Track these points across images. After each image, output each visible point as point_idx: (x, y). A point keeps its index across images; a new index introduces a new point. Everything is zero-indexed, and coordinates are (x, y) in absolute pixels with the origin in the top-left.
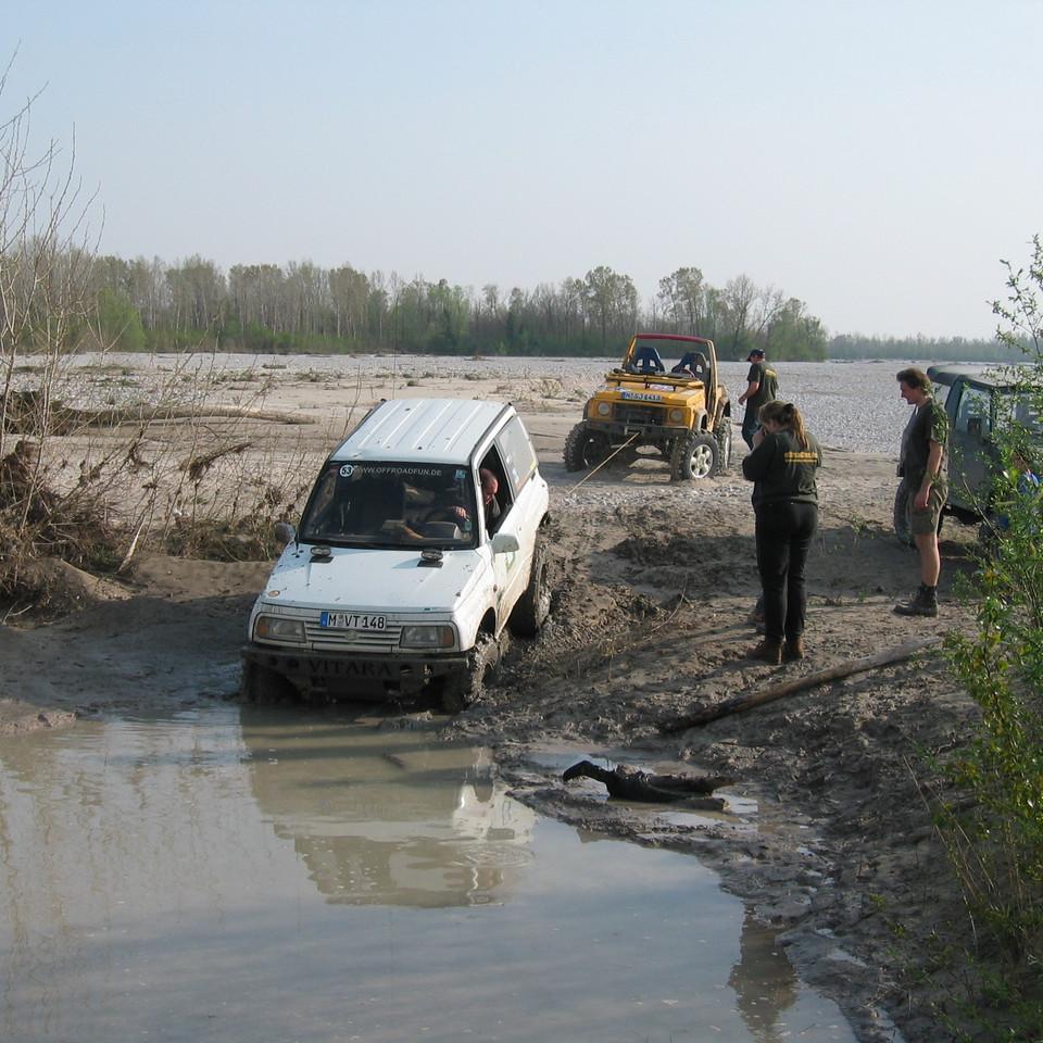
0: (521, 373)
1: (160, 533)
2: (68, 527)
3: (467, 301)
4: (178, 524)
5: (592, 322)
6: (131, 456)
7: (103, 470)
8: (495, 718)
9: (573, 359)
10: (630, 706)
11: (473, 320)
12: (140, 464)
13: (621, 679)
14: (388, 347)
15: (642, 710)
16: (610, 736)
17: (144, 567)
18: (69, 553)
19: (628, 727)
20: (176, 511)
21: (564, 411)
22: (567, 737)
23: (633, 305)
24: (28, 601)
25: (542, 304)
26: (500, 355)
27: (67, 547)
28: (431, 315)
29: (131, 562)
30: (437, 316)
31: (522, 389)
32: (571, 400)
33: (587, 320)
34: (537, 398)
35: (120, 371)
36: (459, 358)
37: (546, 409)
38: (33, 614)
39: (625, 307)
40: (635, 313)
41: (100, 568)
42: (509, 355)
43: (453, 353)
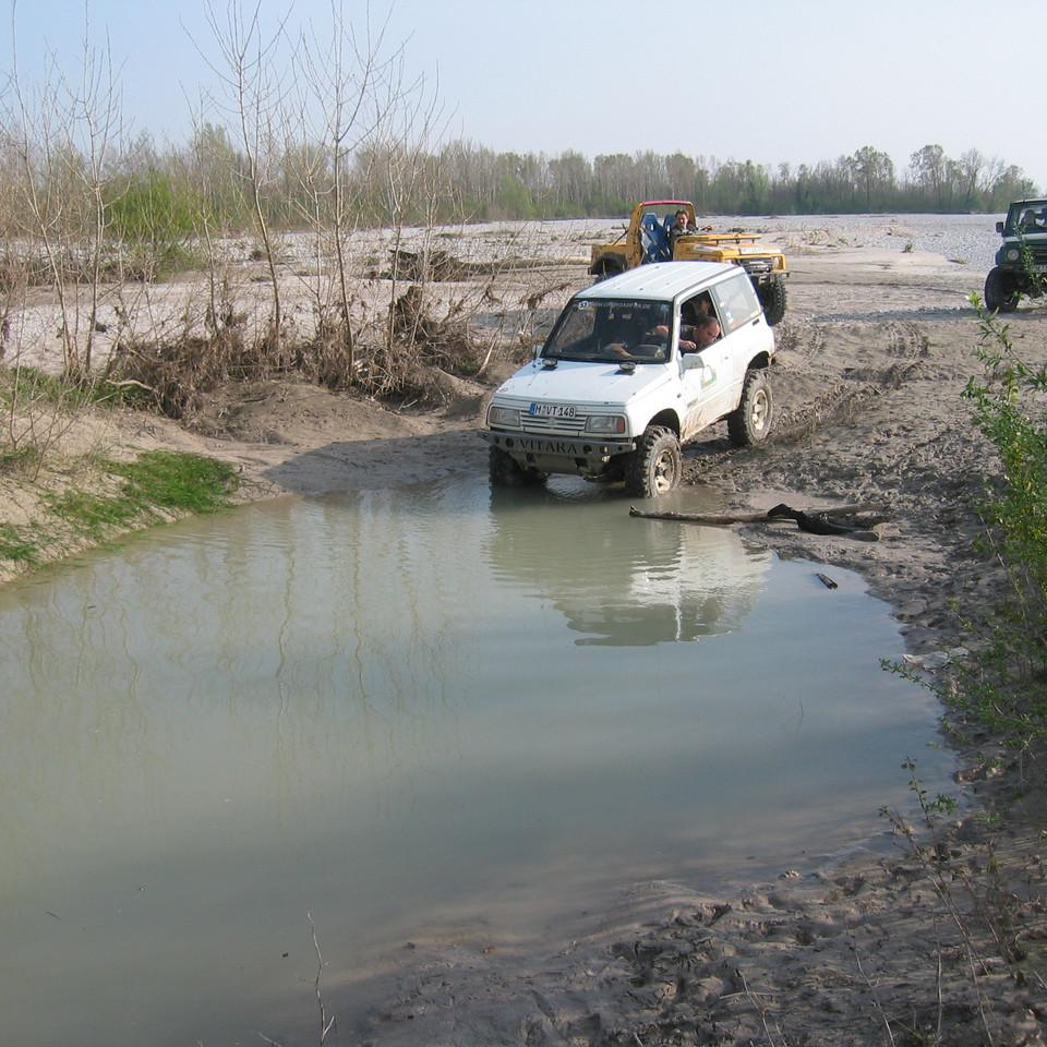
0: (799, 227)
1: (507, 348)
2: (444, 345)
3: (767, 176)
4: (522, 341)
5: (859, 187)
6: (487, 293)
7: (464, 305)
8: (730, 475)
9: (844, 216)
10: (824, 465)
11: (772, 189)
12: (493, 299)
13: (821, 446)
14: (710, 210)
15: (832, 469)
16: (808, 487)
17: (495, 372)
18: (444, 363)
19: (821, 481)
20: (520, 332)
21: (823, 254)
22: (777, 488)
23: (891, 175)
24: (415, 397)
25: (823, 176)
26: (791, 214)
27: (443, 359)
28: (740, 186)
29: (486, 369)
30: (745, 187)
31: (795, 239)
32: (829, 246)
33: (856, 186)
34: (803, 245)
35: (509, 235)
36: (760, 218)
37: (809, 253)
38: (417, 406)
39: (884, 176)
40: (892, 180)
41: (465, 373)
42: (798, 214)
43: (756, 214)
